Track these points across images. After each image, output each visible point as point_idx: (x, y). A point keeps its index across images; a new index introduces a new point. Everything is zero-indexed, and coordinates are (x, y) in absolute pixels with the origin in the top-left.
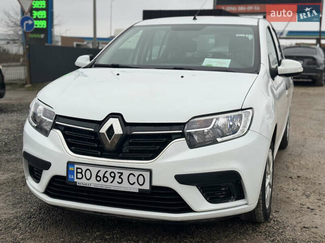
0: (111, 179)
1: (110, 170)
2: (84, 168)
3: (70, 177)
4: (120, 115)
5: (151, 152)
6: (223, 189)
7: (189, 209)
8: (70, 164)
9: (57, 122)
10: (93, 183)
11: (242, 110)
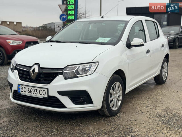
0: (33, 92)
1: (33, 88)
2: (24, 87)
3: (19, 91)
4: (39, 64)
5: (48, 80)
6: (82, 99)
7: (64, 107)
8: (19, 85)
9: (17, 67)
10: (27, 94)
11: (92, 62)
